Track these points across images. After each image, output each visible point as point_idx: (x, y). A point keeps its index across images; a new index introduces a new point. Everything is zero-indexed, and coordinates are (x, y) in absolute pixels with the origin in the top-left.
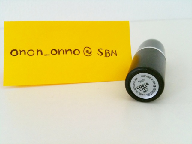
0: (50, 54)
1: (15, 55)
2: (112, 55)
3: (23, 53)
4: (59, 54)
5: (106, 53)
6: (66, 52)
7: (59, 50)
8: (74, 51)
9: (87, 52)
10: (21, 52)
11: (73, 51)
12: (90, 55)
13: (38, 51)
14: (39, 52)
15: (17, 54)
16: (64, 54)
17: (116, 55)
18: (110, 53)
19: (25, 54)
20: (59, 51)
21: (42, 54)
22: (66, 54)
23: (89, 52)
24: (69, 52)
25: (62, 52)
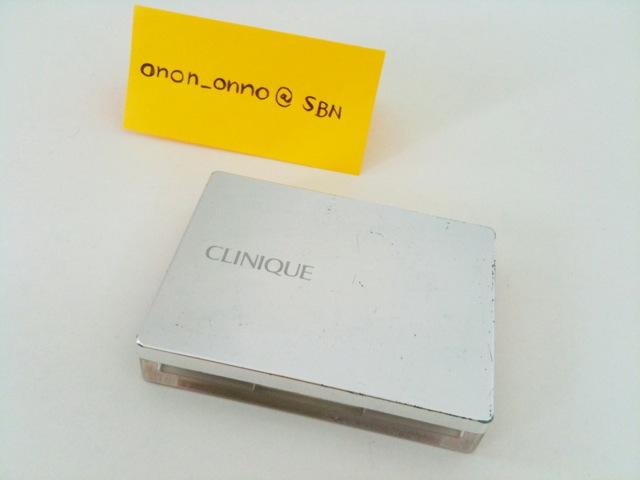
0: (212, 86)
1: (148, 73)
2: (330, 115)
3: (163, 73)
4: (228, 89)
5: (320, 108)
6: (243, 88)
7: (229, 82)
8: (258, 91)
9: (284, 97)
10: (159, 71)
11: (255, 89)
12: (286, 104)
13: (190, 76)
14: (193, 79)
15: (152, 74)
16: (237, 91)
17: (339, 116)
18: (329, 110)
19: (167, 76)
20: (230, 85)
21: (197, 83)
22: (242, 92)
23: (286, 99)
24: (248, 90)
25: (234, 87)
